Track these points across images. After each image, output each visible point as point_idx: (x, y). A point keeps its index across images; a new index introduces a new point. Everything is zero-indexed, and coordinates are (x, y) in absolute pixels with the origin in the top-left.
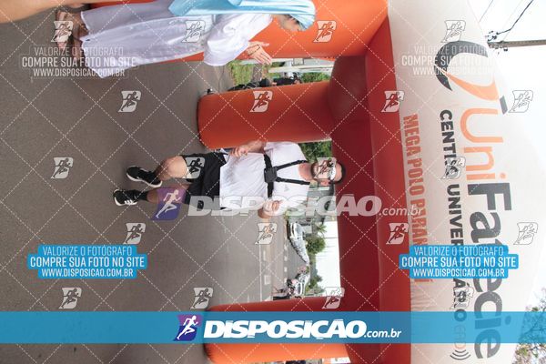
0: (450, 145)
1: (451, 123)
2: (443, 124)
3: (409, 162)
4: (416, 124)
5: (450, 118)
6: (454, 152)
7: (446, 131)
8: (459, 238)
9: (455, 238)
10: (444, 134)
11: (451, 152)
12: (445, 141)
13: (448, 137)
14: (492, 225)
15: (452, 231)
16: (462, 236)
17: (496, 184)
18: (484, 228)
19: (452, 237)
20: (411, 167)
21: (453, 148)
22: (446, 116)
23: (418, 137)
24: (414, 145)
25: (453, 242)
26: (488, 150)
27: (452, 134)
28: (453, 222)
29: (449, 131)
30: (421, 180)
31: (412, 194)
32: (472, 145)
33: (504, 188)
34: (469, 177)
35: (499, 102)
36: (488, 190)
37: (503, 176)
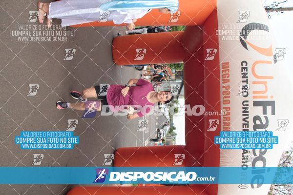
0: (245, 79)
1: (247, 68)
3: (223, 87)
8: (246, 128)
10: (242, 74)
13: (245, 76)
16: (248, 127)
18: (260, 124)
20: (224, 89)
22: (244, 64)
23: (228, 74)
25: (243, 130)
26: (265, 83)
27: (247, 74)
28: (244, 119)
30: (229, 97)
32: (257, 80)
33: (272, 104)
34: (254, 97)
35: (273, 57)
36: (263, 104)
37: (272, 97)
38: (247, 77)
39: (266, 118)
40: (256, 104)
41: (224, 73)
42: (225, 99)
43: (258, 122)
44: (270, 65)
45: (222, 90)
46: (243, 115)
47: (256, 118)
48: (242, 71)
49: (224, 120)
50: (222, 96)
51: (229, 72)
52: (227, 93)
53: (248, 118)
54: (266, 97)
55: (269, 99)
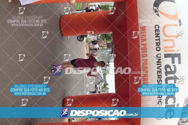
0: (158, 38)
1: (159, 30)
2: (155, 30)
3: (142, 45)
4: (145, 30)
5: (159, 28)
6: (160, 41)
7: (157, 33)
8: (160, 74)
9: (159, 74)
10: (156, 34)
11: (158, 41)
12: (156, 37)
13: (157, 35)
14: (173, 69)
15: (158, 71)
16: (161, 73)
17: (175, 54)
18: (170, 70)
19: (158, 74)
20: (143, 46)
21: (159, 40)
22: (157, 27)
23: (145, 35)
24: (144, 38)
25: (158, 76)
26: (173, 40)
27: (159, 34)
28: (158, 68)
29: (158, 33)
30: (146, 52)
31: (143, 57)
32: (167, 38)
33: (178, 55)
34: (165, 51)
35: (178, 21)
36: (172, 56)
37: (178, 51)
38: (159, 36)
39: (174, 66)
40: (166, 56)
41: (142, 34)
42: (143, 53)
43: (168, 70)
44: (176, 27)
45: (141, 47)
46: (157, 64)
47: (167, 66)
48: (155, 32)
49: (143, 69)
50: (141, 51)
51: (145, 33)
52: (145, 49)
53: (161, 66)
54: (174, 51)
55: (176, 52)
